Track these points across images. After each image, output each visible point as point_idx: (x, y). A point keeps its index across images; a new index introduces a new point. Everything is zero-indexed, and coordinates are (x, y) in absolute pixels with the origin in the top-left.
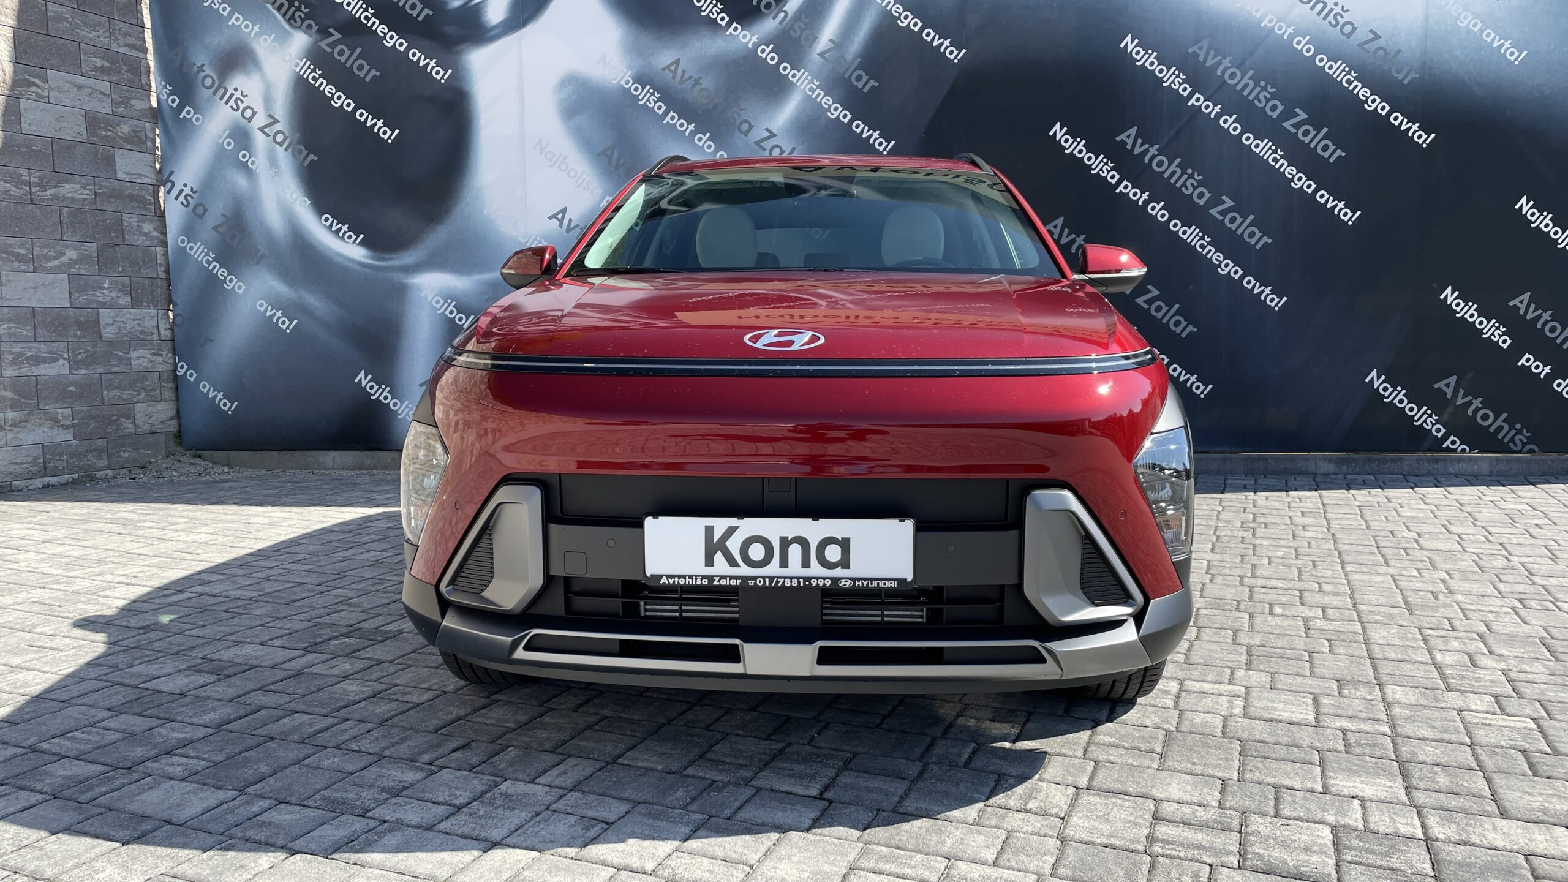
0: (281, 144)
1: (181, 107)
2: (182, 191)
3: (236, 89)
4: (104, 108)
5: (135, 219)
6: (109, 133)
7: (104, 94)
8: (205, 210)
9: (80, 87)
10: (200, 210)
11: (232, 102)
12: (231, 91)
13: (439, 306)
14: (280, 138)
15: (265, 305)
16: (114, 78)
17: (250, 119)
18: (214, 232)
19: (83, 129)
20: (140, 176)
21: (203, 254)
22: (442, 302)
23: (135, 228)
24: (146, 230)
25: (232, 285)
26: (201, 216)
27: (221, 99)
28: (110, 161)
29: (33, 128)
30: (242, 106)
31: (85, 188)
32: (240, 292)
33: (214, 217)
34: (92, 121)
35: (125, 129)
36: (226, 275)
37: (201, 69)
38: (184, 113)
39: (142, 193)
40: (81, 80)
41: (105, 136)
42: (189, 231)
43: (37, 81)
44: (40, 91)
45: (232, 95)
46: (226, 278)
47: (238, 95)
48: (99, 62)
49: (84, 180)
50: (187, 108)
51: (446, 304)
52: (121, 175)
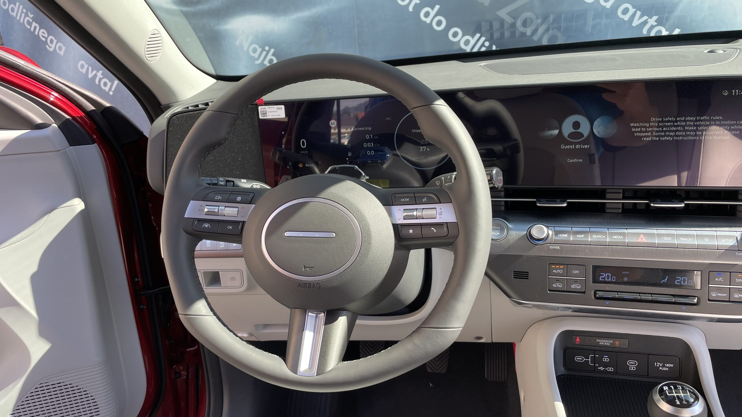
13: (256, 55)
21: (23, 15)
22: (259, 50)
25: (53, 46)
32: (62, 53)
36: (46, 35)
46: (46, 39)
51: (264, 53)
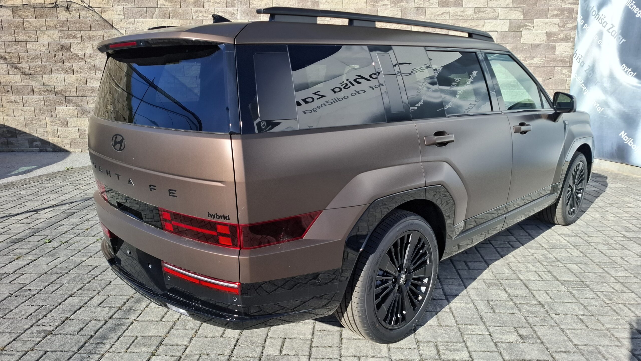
0: (613, 36)
1: (584, 24)
2: (579, 57)
3: (602, 15)
4: (554, 29)
5: (560, 68)
6: (555, 38)
7: (555, 24)
8: (584, 64)
9: (546, 23)
10: (583, 63)
11: (600, 21)
12: (601, 16)
14: (613, 34)
16: (561, 17)
17: (604, 27)
18: (585, 72)
19: (545, 38)
20: (565, 52)
23: (559, 72)
24: (564, 72)
26: (582, 66)
27: (597, 19)
28: (554, 48)
29: (525, 41)
30: (603, 21)
31: (542, 59)
33: (586, 67)
34: (549, 35)
35: (562, 36)
37: (593, 9)
38: (584, 27)
39: (565, 59)
40: (547, 21)
41: (553, 40)
42: (578, 73)
43: (529, 24)
44: (530, 28)
45: (601, 17)
47: (603, 17)
48: (555, 13)
49: (541, 56)
50: (586, 24)
52: (557, 53)
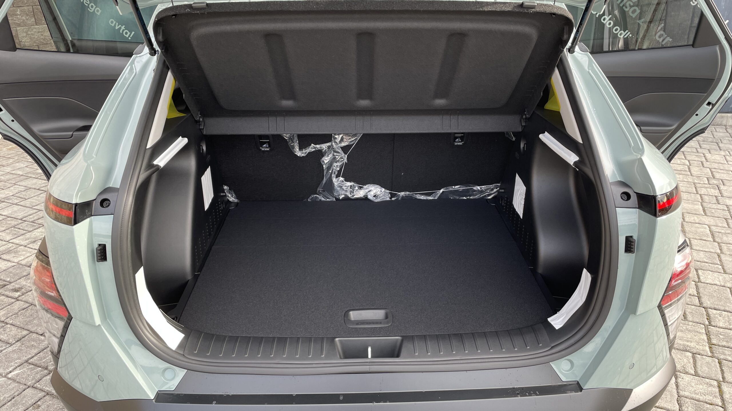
15: (114, 22)
